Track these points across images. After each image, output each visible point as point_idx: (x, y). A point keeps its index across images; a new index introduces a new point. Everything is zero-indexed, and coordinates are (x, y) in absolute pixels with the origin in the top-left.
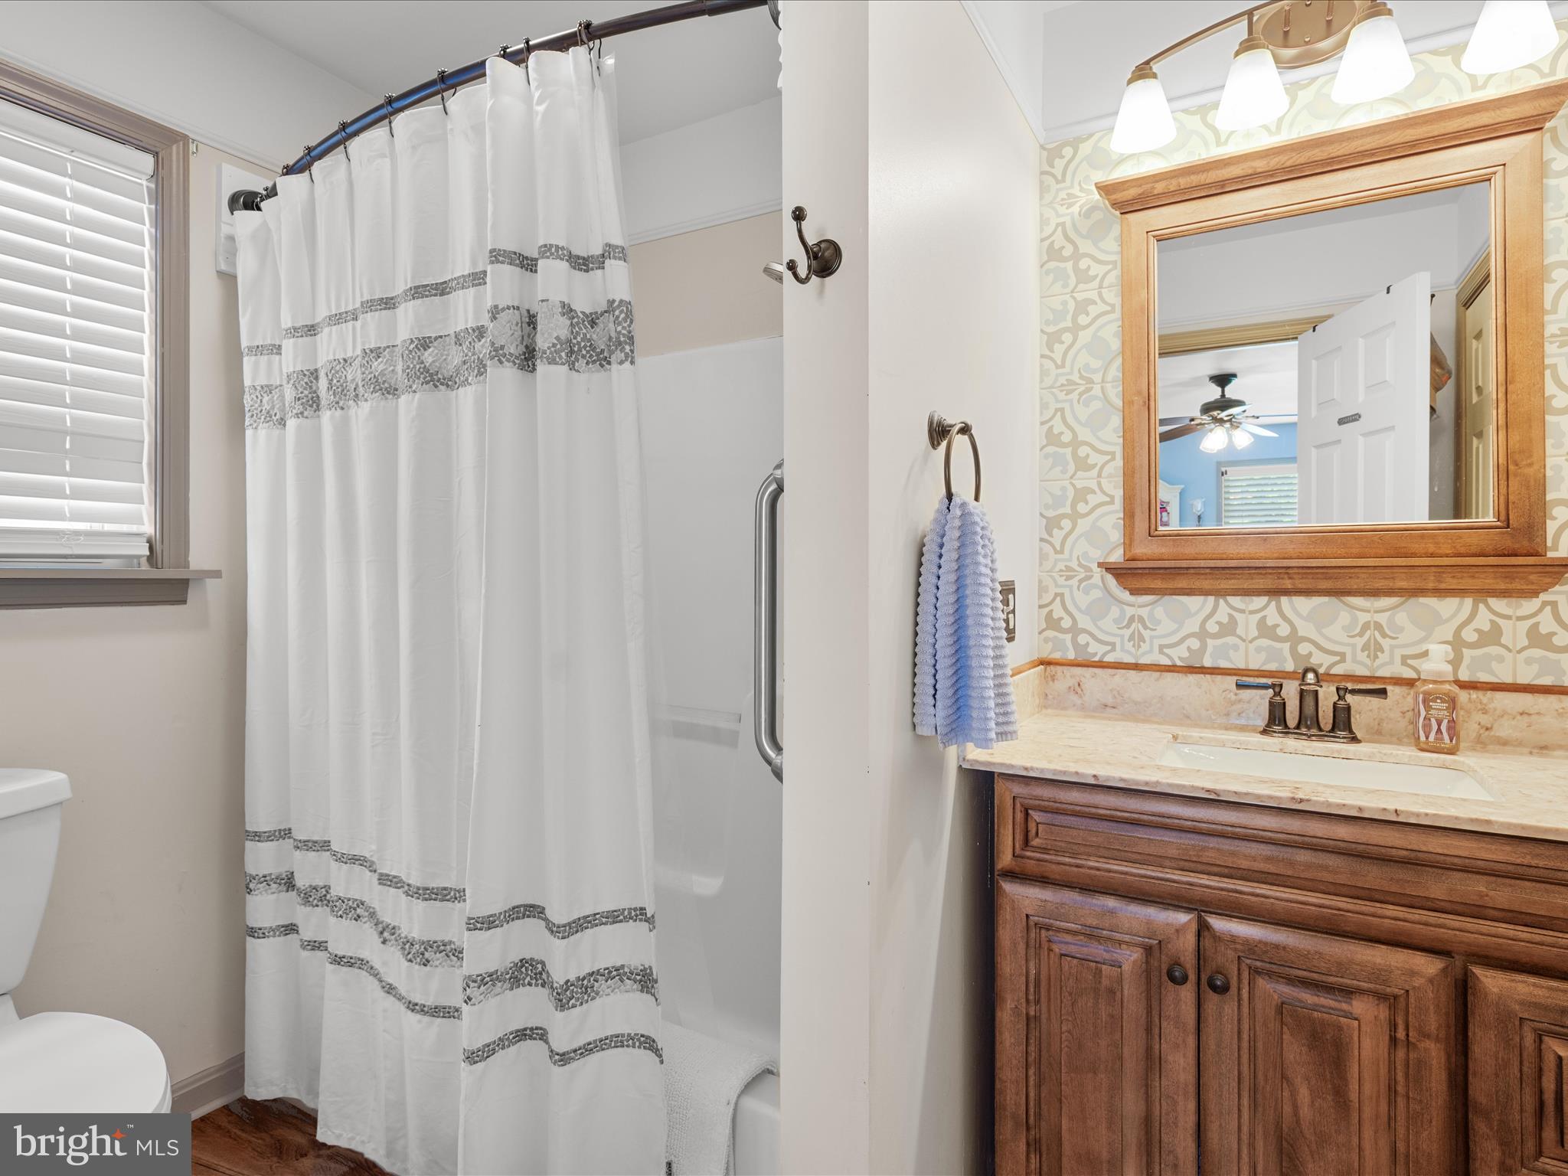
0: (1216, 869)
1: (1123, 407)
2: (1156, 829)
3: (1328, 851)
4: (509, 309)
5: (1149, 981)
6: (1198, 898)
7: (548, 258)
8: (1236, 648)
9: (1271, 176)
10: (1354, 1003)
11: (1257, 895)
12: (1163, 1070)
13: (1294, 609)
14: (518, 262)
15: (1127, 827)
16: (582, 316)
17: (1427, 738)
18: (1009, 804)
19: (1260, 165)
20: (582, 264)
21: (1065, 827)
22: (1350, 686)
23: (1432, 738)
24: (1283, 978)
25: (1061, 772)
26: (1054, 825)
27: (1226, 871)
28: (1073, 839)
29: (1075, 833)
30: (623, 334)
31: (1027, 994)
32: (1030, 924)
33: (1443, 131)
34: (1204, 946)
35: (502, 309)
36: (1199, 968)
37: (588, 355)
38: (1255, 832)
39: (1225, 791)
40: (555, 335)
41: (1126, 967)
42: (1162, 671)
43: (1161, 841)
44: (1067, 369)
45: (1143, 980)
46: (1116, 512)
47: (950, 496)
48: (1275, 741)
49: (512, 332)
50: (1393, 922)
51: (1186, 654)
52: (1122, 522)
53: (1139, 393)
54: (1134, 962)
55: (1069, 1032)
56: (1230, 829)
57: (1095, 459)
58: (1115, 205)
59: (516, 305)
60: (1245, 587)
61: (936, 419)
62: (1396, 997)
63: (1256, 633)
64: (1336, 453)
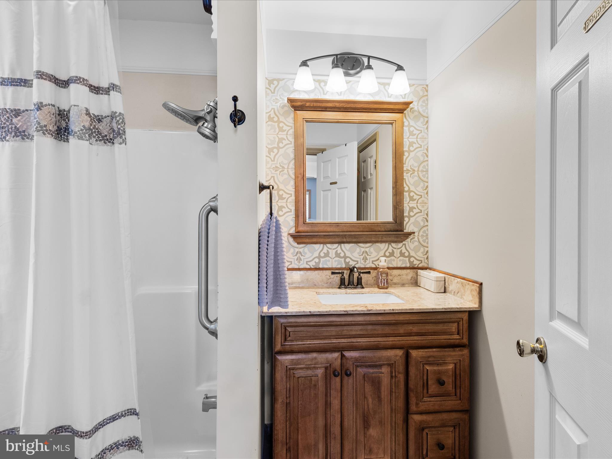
0: (346, 336)
1: (295, 178)
2: (328, 327)
3: (376, 325)
4: (50, 106)
5: (326, 378)
6: (341, 347)
7: (78, 83)
8: (329, 261)
9: (340, 109)
10: (382, 369)
11: (358, 342)
12: (331, 407)
13: (345, 247)
14: (53, 80)
15: (320, 327)
16: (93, 116)
17: (381, 285)
18: (280, 326)
19: (337, 105)
20: (96, 90)
21: (299, 331)
22: (362, 271)
23: (382, 285)
24: (364, 366)
25: (298, 312)
26: (296, 331)
27: (349, 336)
28: (302, 335)
29: (302, 333)
30: (121, 130)
31: (286, 395)
32: (288, 370)
33: (383, 107)
34: (343, 362)
35: (45, 105)
36: (341, 370)
37: (97, 137)
38: (357, 322)
39: (349, 310)
40: (82, 124)
41: (319, 376)
42: (307, 270)
43: (330, 330)
44: (275, 162)
45: (325, 378)
46: (292, 215)
47: (271, 214)
48: (343, 291)
49: (51, 118)
50: (392, 342)
51: (314, 264)
52: (294, 219)
53: (301, 174)
54: (322, 373)
55: (301, 404)
56: (350, 322)
57: (285, 195)
58: (293, 107)
59: (53, 104)
60: (333, 241)
61: (261, 182)
62: (392, 364)
63: (334, 256)
64: (329, 193)
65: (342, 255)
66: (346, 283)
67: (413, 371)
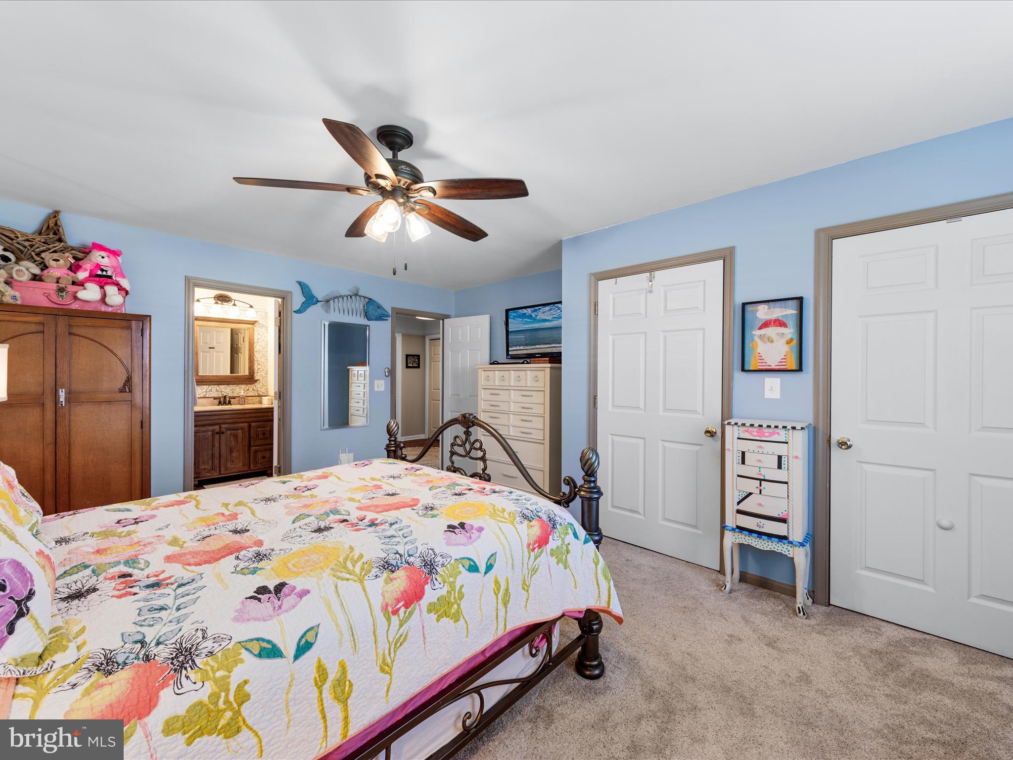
6: (220, 423)
10: (239, 430)
11: (228, 421)
12: (215, 446)
13: (221, 387)
22: (231, 398)
24: (230, 430)
34: (220, 429)
36: (219, 432)
48: (220, 405)
50: (240, 421)
54: (211, 434)
60: (214, 384)
62: (243, 428)
63: (215, 391)
64: (208, 355)
65: (220, 390)
66: (222, 403)
67: (252, 431)
